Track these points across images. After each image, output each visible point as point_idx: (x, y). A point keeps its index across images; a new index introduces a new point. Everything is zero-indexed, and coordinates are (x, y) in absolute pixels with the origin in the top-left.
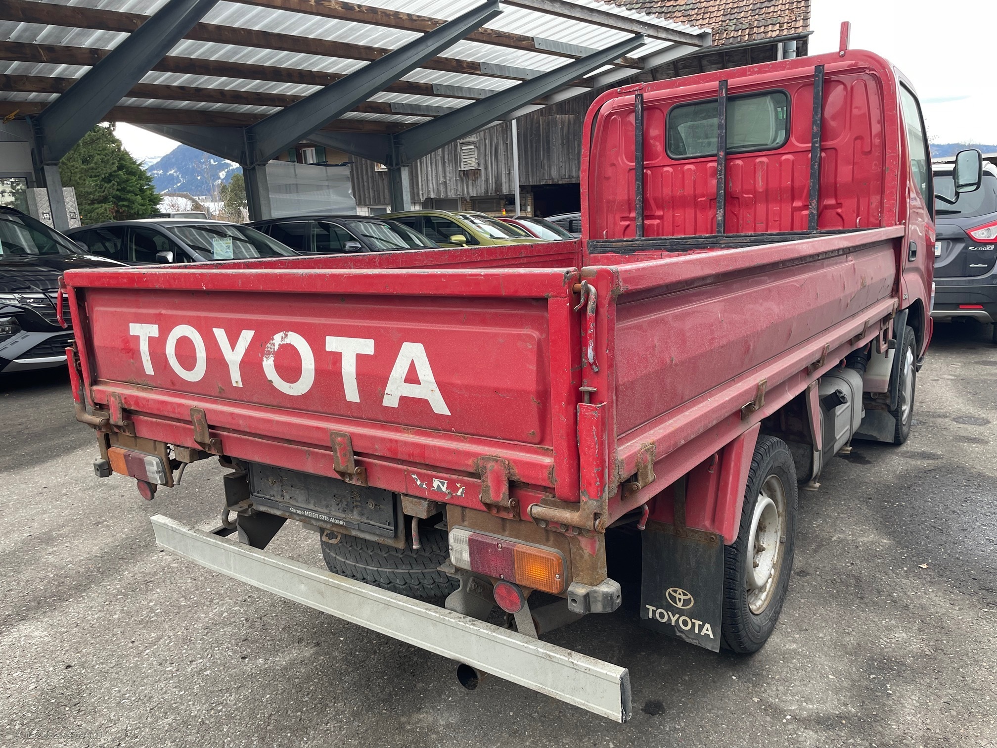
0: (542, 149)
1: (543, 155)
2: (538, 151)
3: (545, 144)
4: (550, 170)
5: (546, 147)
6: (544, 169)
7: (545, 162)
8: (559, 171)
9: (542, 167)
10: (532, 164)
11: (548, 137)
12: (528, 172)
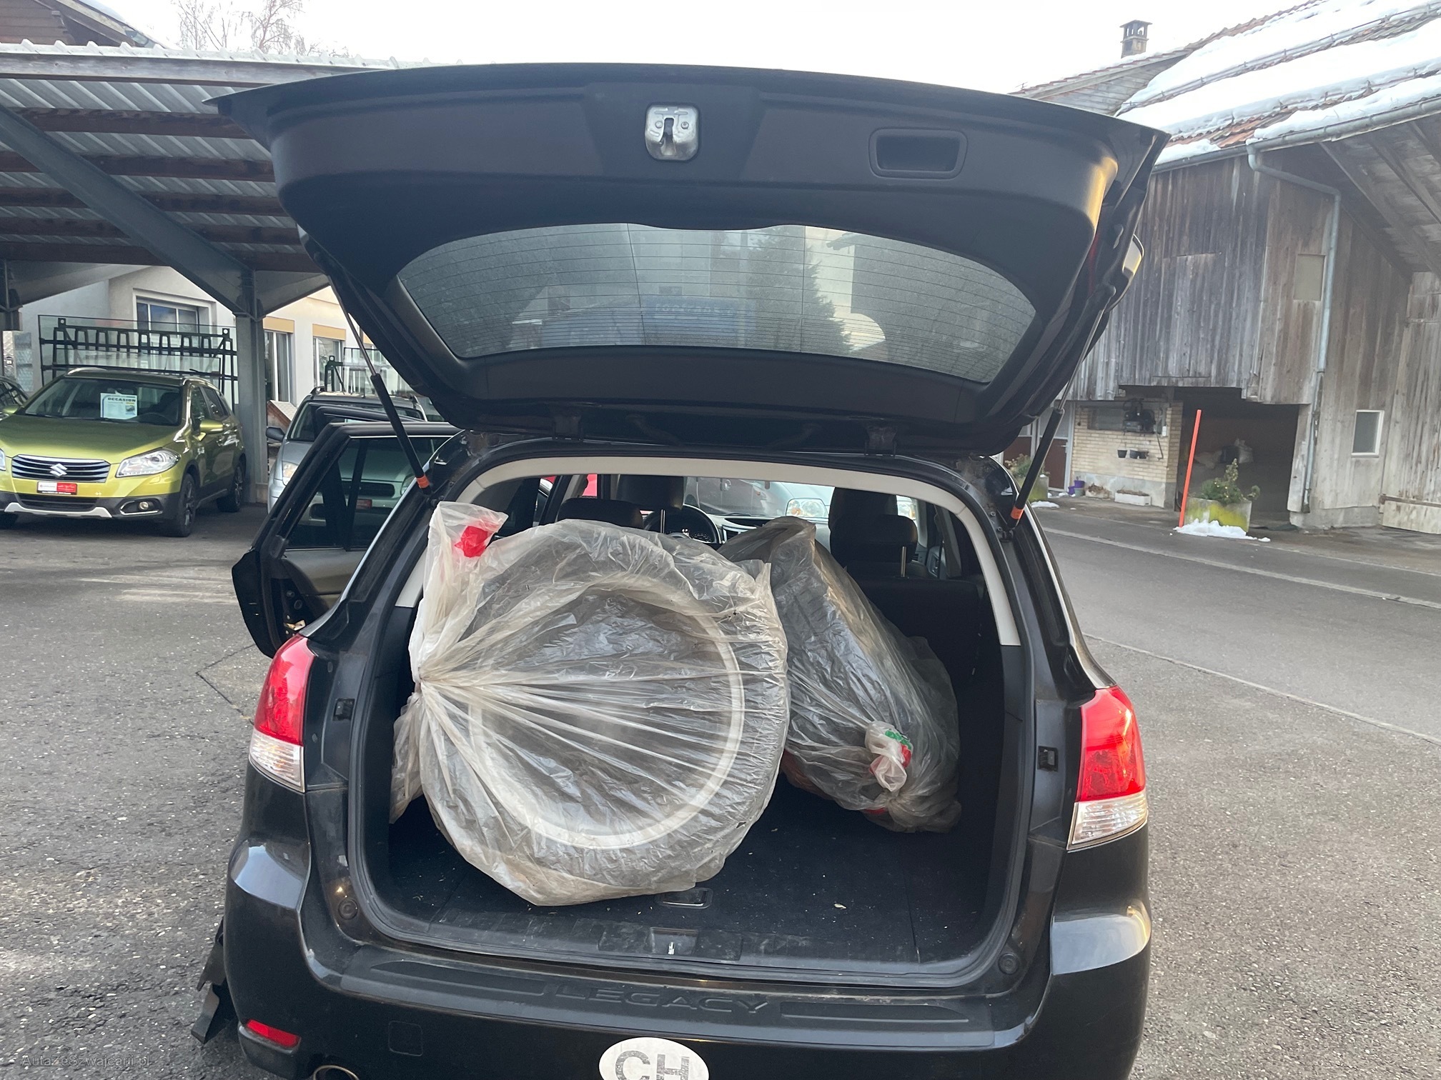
0: (1159, 320)
1: (1161, 331)
2: (1153, 322)
3: (1165, 311)
4: (1167, 358)
5: (1166, 316)
6: (1158, 358)
7: (1162, 343)
8: (1180, 362)
9: (1156, 354)
10: (1142, 348)
11: (1170, 296)
12: (1135, 363)
